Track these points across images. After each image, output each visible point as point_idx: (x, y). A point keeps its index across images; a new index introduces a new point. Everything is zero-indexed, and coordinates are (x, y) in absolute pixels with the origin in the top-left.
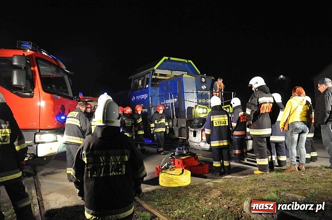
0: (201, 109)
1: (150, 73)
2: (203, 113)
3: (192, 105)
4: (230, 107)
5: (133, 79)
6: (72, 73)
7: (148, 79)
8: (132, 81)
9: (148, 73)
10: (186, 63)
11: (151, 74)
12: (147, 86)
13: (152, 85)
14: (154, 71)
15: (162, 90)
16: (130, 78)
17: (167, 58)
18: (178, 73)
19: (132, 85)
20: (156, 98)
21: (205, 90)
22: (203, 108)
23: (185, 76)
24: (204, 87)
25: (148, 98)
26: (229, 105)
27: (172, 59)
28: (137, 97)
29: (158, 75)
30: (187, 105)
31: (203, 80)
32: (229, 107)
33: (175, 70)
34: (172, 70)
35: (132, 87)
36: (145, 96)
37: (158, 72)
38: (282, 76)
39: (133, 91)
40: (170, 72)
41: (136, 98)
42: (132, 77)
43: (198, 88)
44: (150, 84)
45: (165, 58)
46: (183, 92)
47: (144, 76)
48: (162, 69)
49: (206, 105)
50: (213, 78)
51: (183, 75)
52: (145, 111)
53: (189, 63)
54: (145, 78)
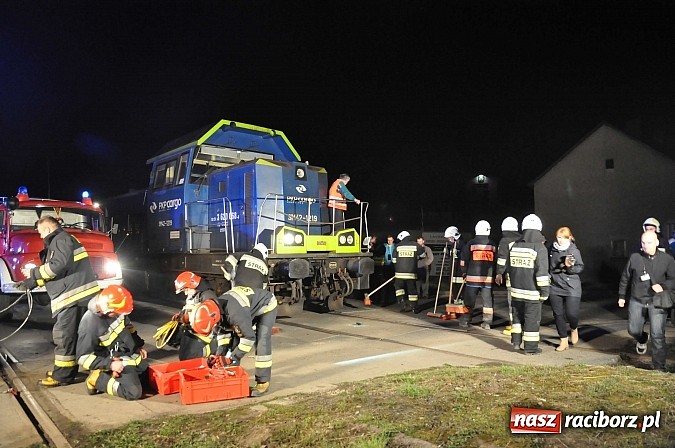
0: (290, 235)
1: (188, 152)
2: (295, 244)
3: (272, 225)
4: (356, 233)
5: (155, 164)
7: (184, 164)
8: (154, 169)
9: (185, 153)
10: (271, 136)
11: (191, 155)
12: (182, 181)
13: (193, 180)
14: (197, 148)
15: (213, 191)
16: (149, 162)
17: (228, 122)
18: (248, 156)
19: (152, 177)
20: (198, 208)
21: (305, 195)
22: (295, 233)
23: (263, 162)
24: (301, 189)
25: (181, 208)
26: (353, 230)
27: (238, 124)
28: (161, 205)
29: (214, 159)
30: (263, 225)
31: (301, 172)
32: (352, 234)
33: (245, 150)
34: (240, 150)
35: (151, 182)
36: (175, 203)
37: (206, 150)
39: (154, 190)
40: (235, 153)
41: (158, 206)
42: (153, 160)
43: (288, 191)
44: (187, 177)
45: (223, 122)
46: (256, 198)
47: (177, 159)
48: (217, 146)
49: (303, 226)
50: (324, 171)
51: (256, 160)
52: (175, 235)
53: (276, 136)
54: (178, 164)
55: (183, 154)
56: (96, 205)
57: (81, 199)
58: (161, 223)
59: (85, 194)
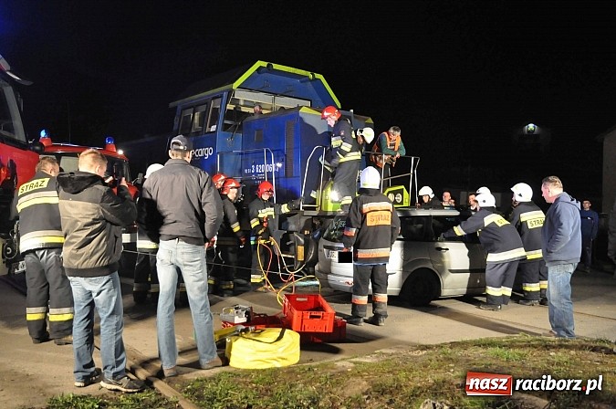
1: (222, 96)
4: (405, 191)
5: (179, 108)
7: (215, 110)
8: (178, 113)
9: (217, 97)
10: (310, 80)
11: (225, 100)
12: (213, 128)
13: (226, 127)
14: (231, 92)
15: (246, 142)
16: (172, 105)
17: (264, 64)
18: (288, 103)
19: (176, 123)
20: (232, 158)
23: (306, 110)
26: (403, 187)
27: (276, 66)
29: (242, 103)
32: (401, 192)
33: (283, 95)
34: (275, 95)
35: (175, 128)
36: (206, 152)
37: (242, 96)
38: (531, 126)
40: (271, 97)
42: (178, 103)
44: (220, 125)
45: (260, 64)
47: (207, 104)
48: (251, 90)
50: (370, 121)
51: (299, 108)
53: (315, 80)
54: (208, 108)
55: (214, 98)
56: (121, 152)
59: (109, 140)
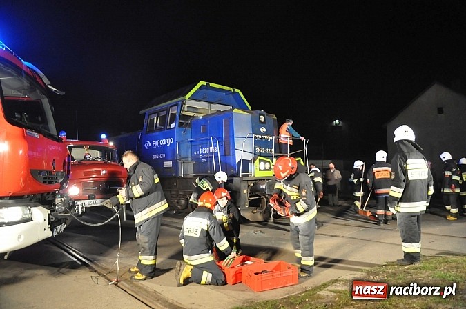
0: (262, 163)
2: (265, 170)
4: (301, 161)
5: (147, 114)
6: (62, 93)
7: (173, 115)
8: (146, 117)
9: (175, 105)
10: (232, 93)
11: (179, 106)
12: (173, 126)
13: (181, 125)
14: (183, 102)
15: (195, 132)
16: (141, 112)
17: (204, 83)
19: (145, 123)
20: (186, 145)
21: (266, 134)
22: (265, 162)
24: (263, 130)
26: (300, 158)
27: (212, 85)
28: (155, 143)
29: (186, 109)
30: (239, 156)
31: (262, 119)
33: (215, 103)
34: (210, 103)
35: (145, 127)
36: (168, 142)
37: (189, 103)
39: (147, 133)
40: (208, 105)
41: (152, 143)
42: (146, 111)
43: (255, 131)
44: (177, 123)
45: (201, 83)
46: (233, 137)
47: (167, 110)
48: (196, 100)
49: (269, 156)
50: (275, 117)
51: (232, 109)
52: (168, 164)
53: (235, 93)
54: (168, 113)
55: (172, 106)
56: (111, 144)
57: (100, 140)
58: (155, 156)
59: (103, 136)
